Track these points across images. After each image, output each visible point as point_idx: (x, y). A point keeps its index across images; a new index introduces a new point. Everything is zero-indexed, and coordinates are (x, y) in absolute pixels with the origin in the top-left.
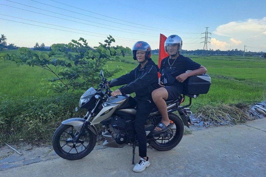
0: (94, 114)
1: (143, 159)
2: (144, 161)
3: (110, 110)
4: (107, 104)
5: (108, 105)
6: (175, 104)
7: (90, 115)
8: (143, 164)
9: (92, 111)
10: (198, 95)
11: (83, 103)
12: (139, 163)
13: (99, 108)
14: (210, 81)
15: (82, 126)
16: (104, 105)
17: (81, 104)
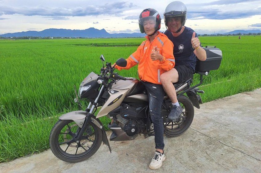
0: (98, 104)
1: (159, 153)
2: (160, 155)
3: (119, 97)
4: (114, 91)
5: (116, 92)
6: (187, 84)
7: (93, 106)
8: (159, 158)
9: (96, 101)
10: (209, 71)
11: (83, 92)
12: (156, 159)
13: (104, 96)
14: (221, 54)
15: (85, 119)
16: (111, 93)
17: (81, 94)
